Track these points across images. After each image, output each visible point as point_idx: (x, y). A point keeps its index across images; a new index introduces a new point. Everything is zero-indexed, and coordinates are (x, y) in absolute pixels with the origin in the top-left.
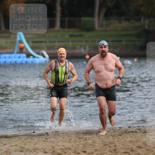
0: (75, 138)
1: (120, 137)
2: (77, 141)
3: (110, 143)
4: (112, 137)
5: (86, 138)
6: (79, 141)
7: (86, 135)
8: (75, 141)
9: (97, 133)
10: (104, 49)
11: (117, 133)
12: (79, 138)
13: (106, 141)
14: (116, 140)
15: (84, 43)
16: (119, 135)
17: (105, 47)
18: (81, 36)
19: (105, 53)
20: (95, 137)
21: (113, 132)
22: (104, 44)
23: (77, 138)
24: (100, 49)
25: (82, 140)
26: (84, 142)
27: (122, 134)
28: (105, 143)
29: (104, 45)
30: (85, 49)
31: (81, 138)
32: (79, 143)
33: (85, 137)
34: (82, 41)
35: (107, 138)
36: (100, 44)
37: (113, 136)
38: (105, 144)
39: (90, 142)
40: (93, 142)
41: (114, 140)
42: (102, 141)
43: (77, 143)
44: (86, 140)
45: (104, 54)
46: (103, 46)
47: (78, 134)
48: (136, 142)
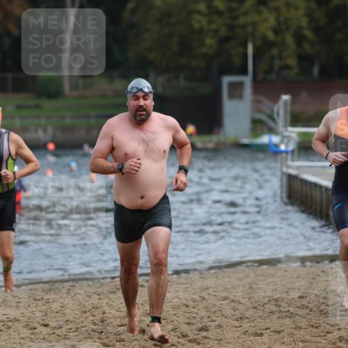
0: (27, 300)
1: (112, 296)
2: (32, 305)
3: (93, 308)
4: (97, 297)
5: (49, 299)
6: (34, 305)
7: (47, 293)
8: (26, 306)
9: (69, 290)
10: (142, 102)
11: (108, 288)
12: (35, 300)
13: (87, 304)
14: (105, 301)
15: (43, 121)
16: (110, 293)
17: (145, 97)
18: (37, 107)
19: (144, 113)
20: (65, 298)
21: (99, 288)
22: (141, 87)
23: (31, 299)
24: (132, 103)
25: (40, 303)
26: (44, 307)
27: (115, 290)
28: (85, 307)
29: (142, 90)
30: (45, 131)
31: (39, 300)
32: (34, 309)
33: (46, 297)
34: (39, 117)
35: (87, 298)
36: (132, 88)
37: (99, 295)
38: (84, 309)
39: (55, 306)
40: (62, 307)
41: (100, 301)
42: (78, 304)
43: (31, 310)
44: (48, 303)
45: (141, 115)
46: (140, 94)
47: (33, 292)
48: (142, 304)
